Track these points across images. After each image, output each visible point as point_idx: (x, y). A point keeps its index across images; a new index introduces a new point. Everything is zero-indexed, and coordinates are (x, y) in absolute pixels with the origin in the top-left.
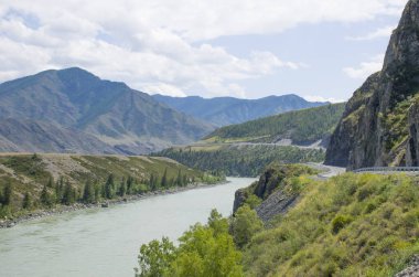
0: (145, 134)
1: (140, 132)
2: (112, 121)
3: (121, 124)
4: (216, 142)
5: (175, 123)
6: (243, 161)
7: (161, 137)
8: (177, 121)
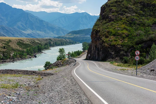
0: (34, 29)
1: (32, 29)
2: (22, 25)
3: (25, 26)
4: (71, 35)
5: (45, 26)
6: (80, 40)
7: (40, 31)
8: (45, 25)
